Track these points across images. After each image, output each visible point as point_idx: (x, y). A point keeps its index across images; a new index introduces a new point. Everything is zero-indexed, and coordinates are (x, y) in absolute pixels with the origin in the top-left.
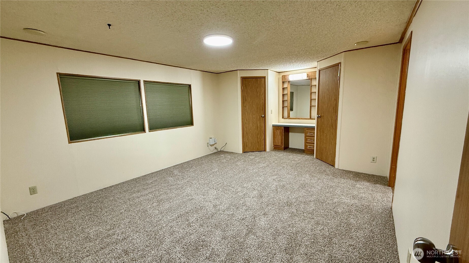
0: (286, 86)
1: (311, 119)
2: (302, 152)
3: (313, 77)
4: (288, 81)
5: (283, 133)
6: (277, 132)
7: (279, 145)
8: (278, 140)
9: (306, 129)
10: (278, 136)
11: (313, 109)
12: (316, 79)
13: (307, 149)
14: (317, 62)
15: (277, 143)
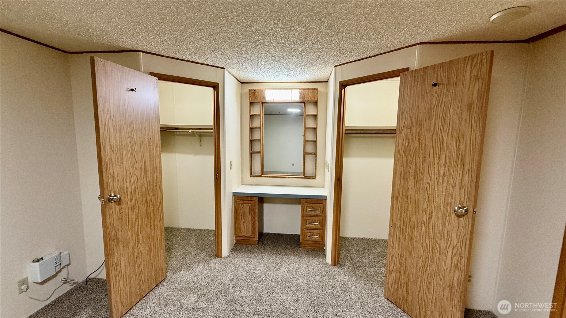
0: (256, 110)
1: (307, 178)
2: (295, 246)
3: (310, 99)
4: (262, 102)
5: (257, 209)
6: (244, 208)
7: (247, 235)
8: (245, 226)
9: (304, 201)
10: (246, 216)
11: (309, 159)
12: (315, 103)
13: (305, 241)
14: (334, 67)
15: (243, 231)
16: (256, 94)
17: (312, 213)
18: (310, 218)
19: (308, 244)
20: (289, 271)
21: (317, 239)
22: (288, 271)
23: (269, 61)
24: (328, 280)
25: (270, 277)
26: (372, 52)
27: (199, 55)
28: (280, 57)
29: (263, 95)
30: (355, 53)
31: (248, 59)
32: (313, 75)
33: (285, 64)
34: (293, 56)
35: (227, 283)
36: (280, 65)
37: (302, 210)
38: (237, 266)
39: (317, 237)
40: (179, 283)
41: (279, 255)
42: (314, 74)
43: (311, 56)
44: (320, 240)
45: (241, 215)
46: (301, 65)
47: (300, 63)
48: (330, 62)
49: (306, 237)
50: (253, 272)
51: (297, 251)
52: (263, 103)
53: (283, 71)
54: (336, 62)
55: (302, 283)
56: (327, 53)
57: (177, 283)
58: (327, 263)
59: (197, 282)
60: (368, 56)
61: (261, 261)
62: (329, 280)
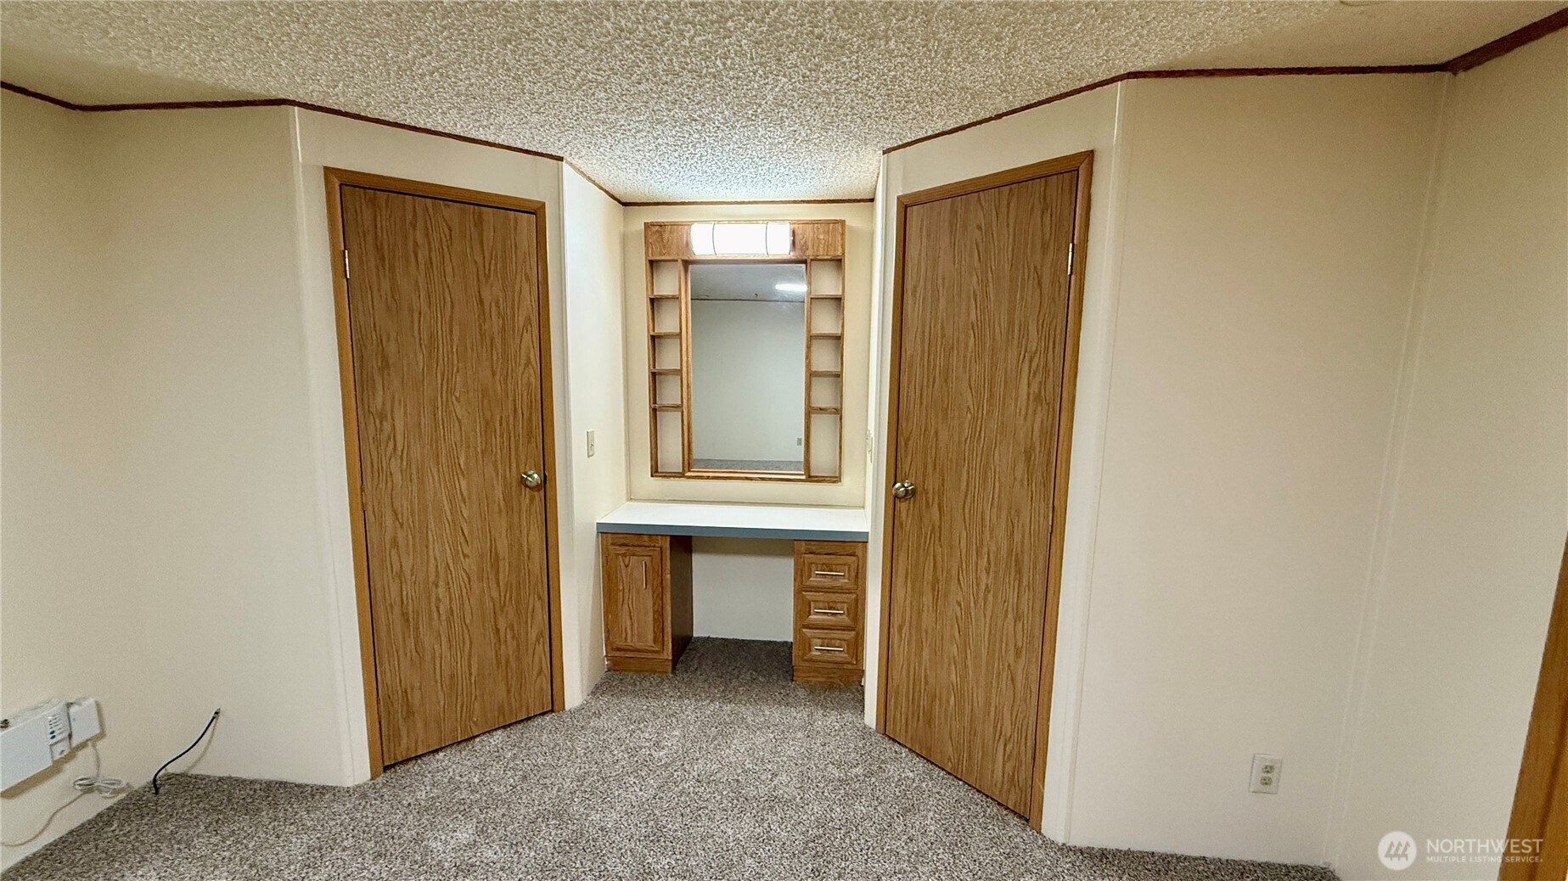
0: (668, 284)
1: (816, 481)
2: (779, 676)
3: (821, 249)
4: (682, 260)
5: (668, 571)
6: (630, 568)
7: (639, 645)
8: (635, 618)
9: (803, 547)
10: (638, 591)
11: (821, 425)
12: (838, 262)
13: (806, 660)
14: (884, 153)
15: (629, 632)
16: (666, 236)
17: (827, 582)
18: (820, 596)
19: (816, 670)
20: (751, 752)
21: (842, 657)
22: (751, 749)
23: (687, 136)
24: (862, 778)
25: (695, 769)
26: (987, 104)
27: (472, 114)
28: (717, 122)
29: (685, 239)
30: (938, 107)
31: (623, 127)
32: (826, 181)
33: (736, 146)
34: (753, 118)
35: (569, 787)
36: (722, 146)
37: (796, 573)
38: (605, 737)
39: (839, 652)
40: (428, 788)
41: (730, 702)
42: (829, 175)
43: (809, 118)
44: (849, 660)
45: (621, 588)
46: (785, 147)
47: (781, 140)
48: (868, 136)
49: (810, 650)
50: (648, 752)
51: (782, 691)
52: (687, 263)
53: (736, 165)
54: (887, 137)
55: (787, 786)
56: (852, 108)
57: (423, 788)
58: (865, 727)
59: (481, 784)
60: (979, 119)
61: (674, 720)
62: (866, 776)
